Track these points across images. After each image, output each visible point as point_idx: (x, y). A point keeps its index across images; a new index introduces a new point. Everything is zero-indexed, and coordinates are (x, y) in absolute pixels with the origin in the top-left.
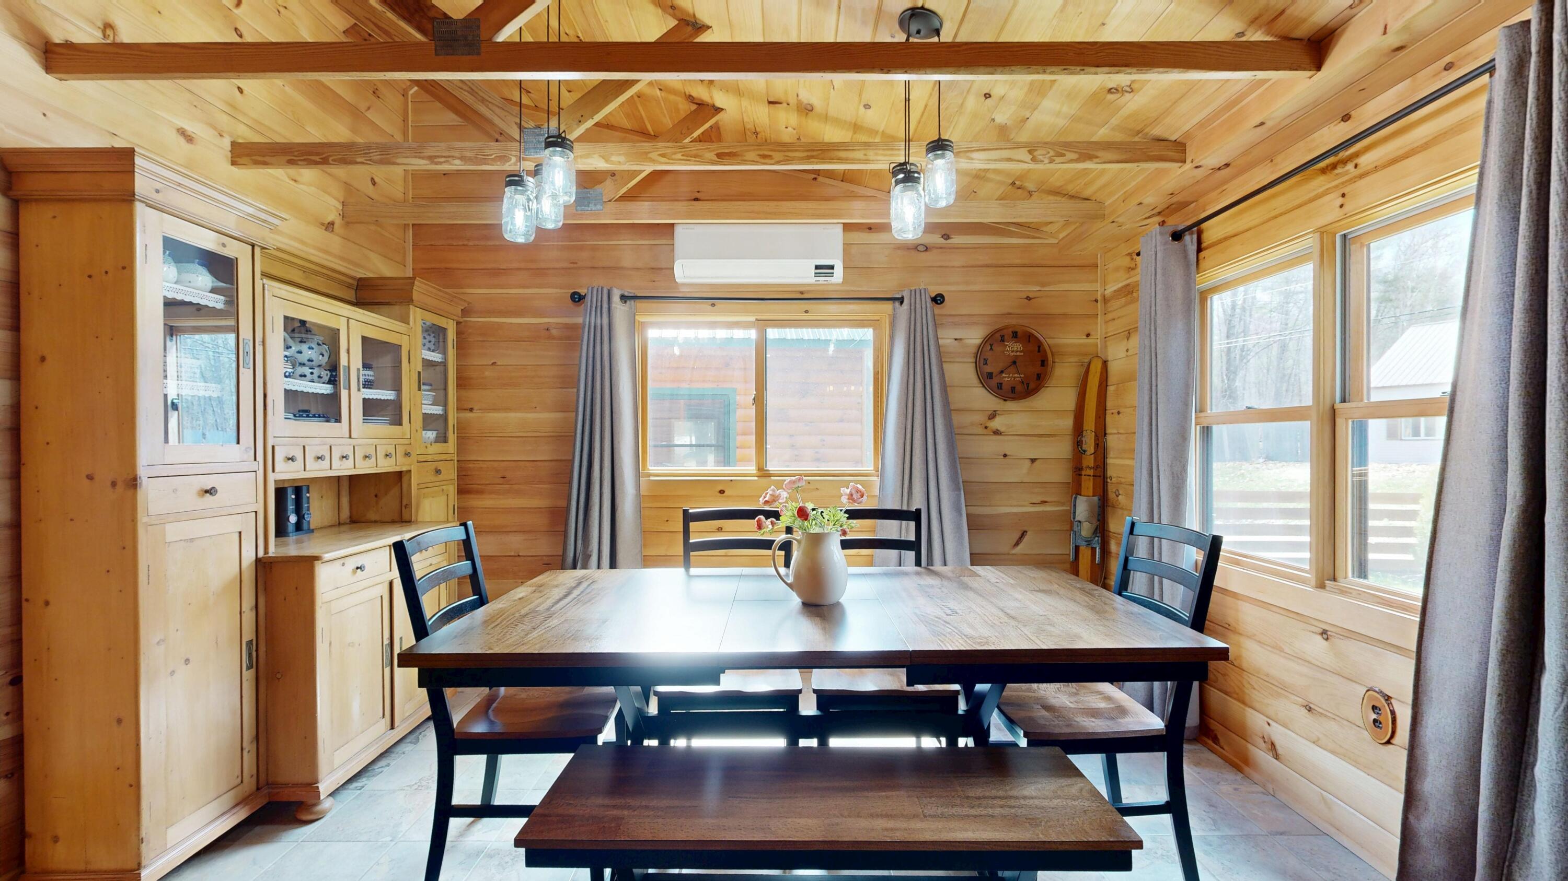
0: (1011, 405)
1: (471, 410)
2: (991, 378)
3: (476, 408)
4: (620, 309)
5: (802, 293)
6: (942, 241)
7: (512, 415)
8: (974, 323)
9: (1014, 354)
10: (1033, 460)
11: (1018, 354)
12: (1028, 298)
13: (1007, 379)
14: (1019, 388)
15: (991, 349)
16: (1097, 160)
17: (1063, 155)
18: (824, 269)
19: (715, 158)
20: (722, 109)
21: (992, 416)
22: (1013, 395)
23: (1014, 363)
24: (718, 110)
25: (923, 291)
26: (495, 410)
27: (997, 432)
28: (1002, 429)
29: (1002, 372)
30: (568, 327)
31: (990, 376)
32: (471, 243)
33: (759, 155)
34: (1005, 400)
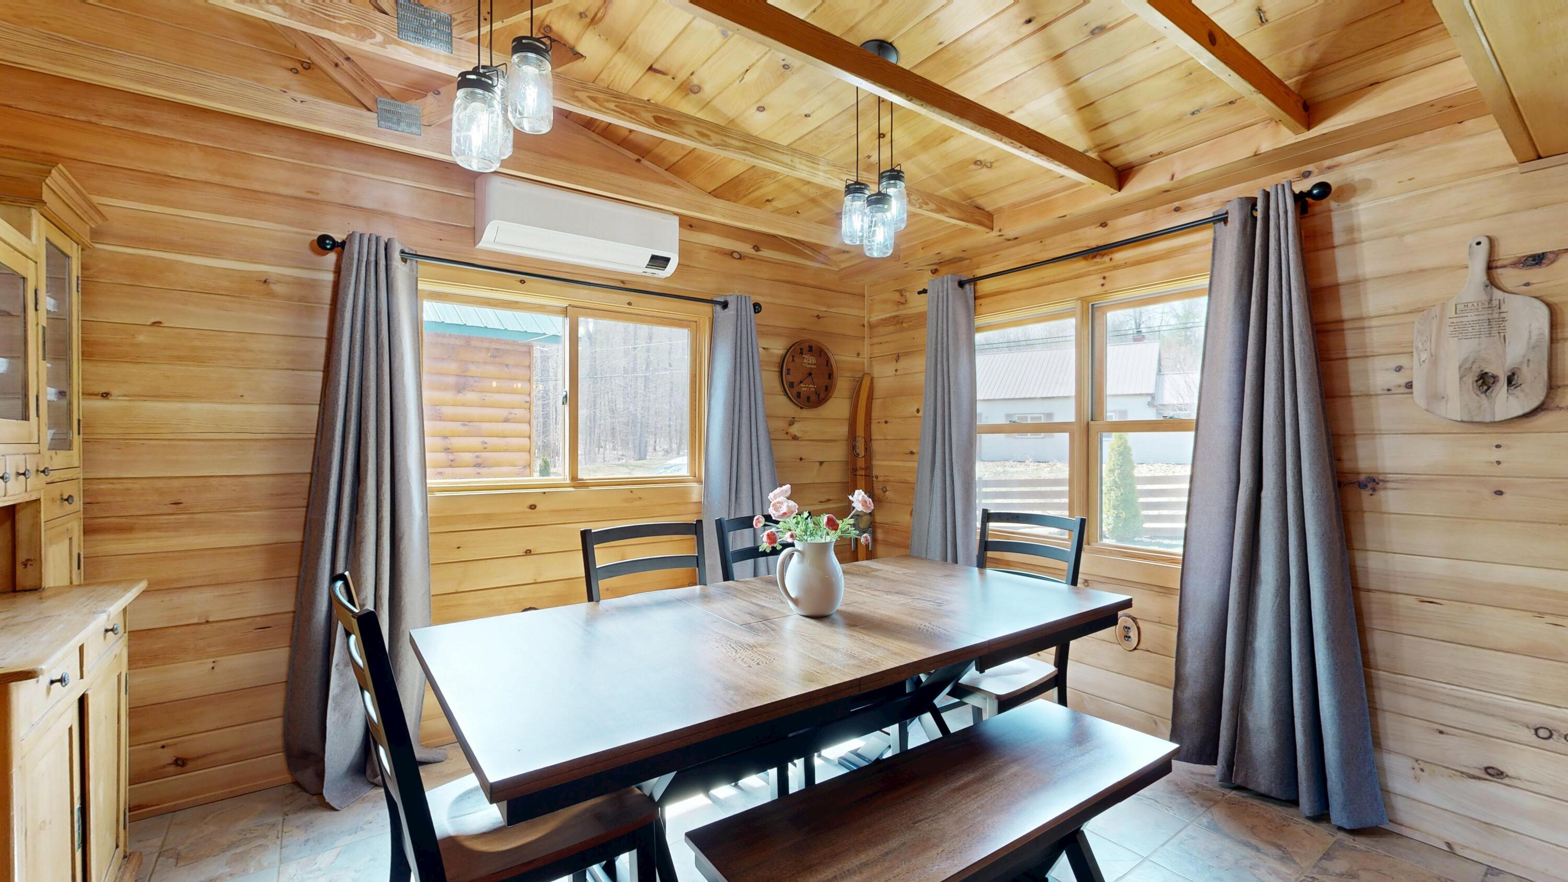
0: (806, 413)
1: (105, 395)
2: (793, 387)
3: (115, 392)
4: (400, 270)
5: (623, 282)
6: (753, 252)
7: (195, 408)
8: (779, 335)
9: (809, 366)
10: (821, 463)
11: (813, 366)
12: (818, 317)
13: (804, 389)
14: (813, 398)
15: (793, 360)
16: (946, 214)
17: (927, 204)
18: (659, 261)
19: (652, 120)
20: (582, 56)
21: (791, 423)
22: (808, 404)
23: (810, 374)
24: (578, 56)
25: (747, 298)
26: (158, 396)
27: (795, 438)
28: (798, 435)
29: (801, 382)
30: (300, 283)
31: (791, 385)
32: (105, 122)
33: (698, 132)
34: (801, 408)
